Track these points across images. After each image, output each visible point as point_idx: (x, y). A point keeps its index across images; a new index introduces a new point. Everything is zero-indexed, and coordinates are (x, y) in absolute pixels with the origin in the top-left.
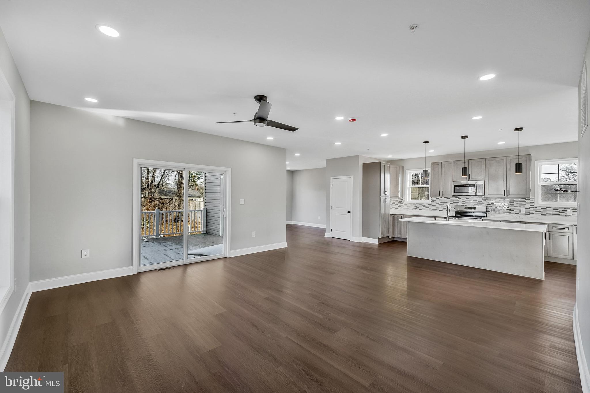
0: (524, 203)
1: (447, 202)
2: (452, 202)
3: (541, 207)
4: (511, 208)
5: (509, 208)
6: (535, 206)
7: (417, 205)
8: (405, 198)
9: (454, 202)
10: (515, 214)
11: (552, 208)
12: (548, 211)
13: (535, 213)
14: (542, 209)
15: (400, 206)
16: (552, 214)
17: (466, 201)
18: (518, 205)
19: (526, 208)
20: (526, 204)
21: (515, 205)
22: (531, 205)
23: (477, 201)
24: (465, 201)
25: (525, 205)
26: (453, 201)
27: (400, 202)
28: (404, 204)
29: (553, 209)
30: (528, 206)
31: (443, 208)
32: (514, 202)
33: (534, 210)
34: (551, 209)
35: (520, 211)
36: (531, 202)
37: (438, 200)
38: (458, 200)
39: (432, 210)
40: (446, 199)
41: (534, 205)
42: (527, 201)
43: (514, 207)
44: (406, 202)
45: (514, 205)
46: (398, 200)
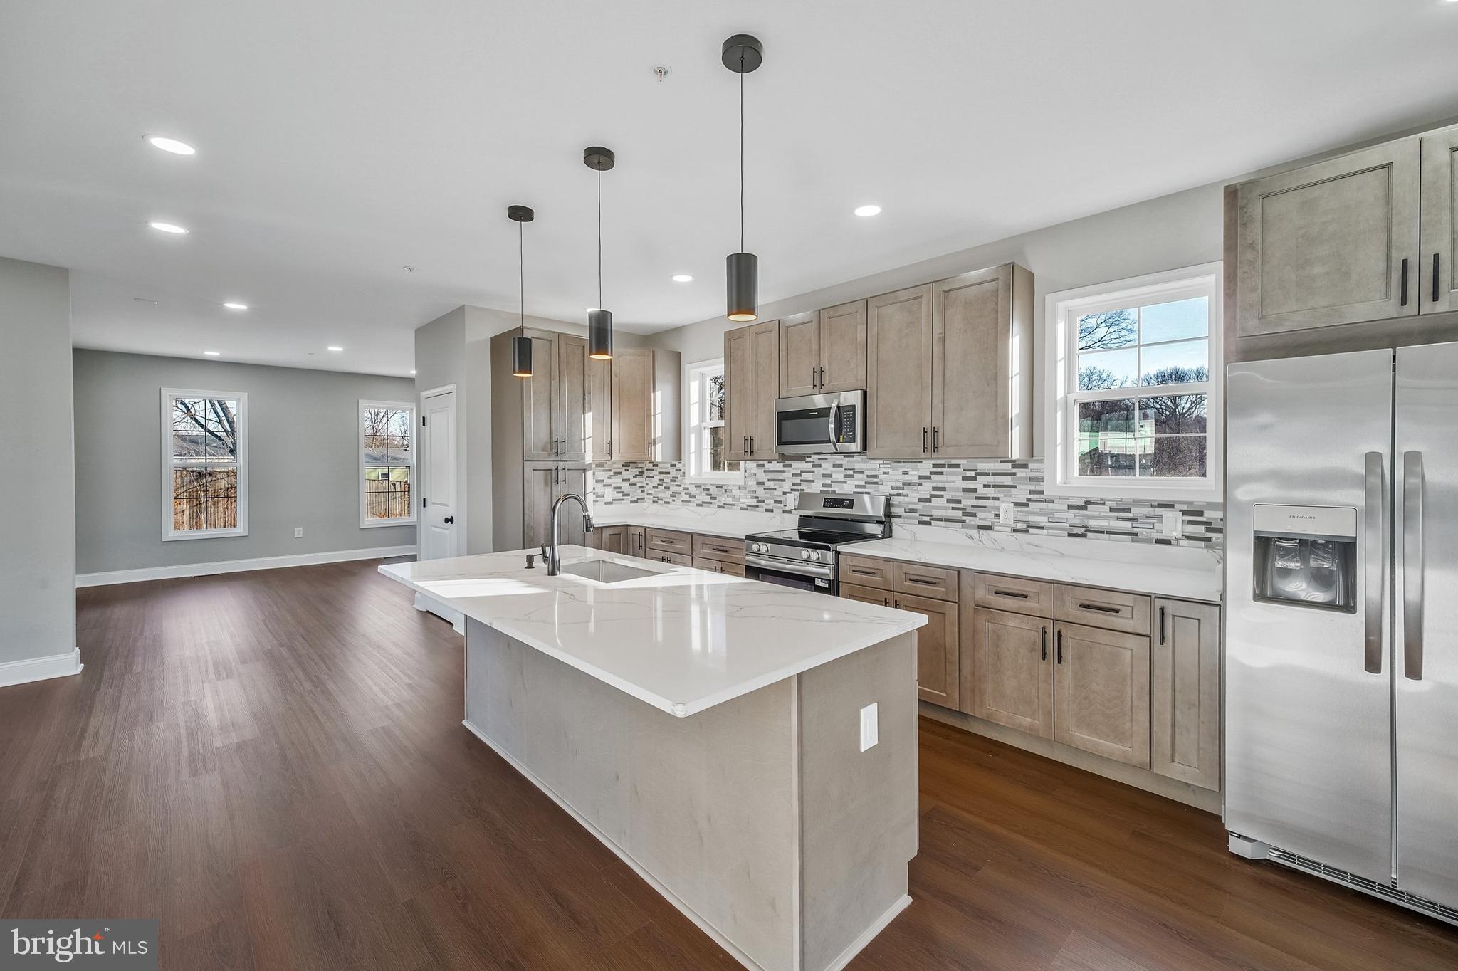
0: (1007, 480)
1: (784, 481)
2: (798, 480)
3: (1068, 498)
4: (968, 502)
5: (959, 502)
6: (1047, 494)
7: (713, 491)
8: (684, 466)
9: (801, 478)
10: (981, 527)
11: (1109, 504)
12: (1098, 518)
13: (1049, 528)
14: (1070, 507)
15: (674, 495)
16: (1108, 533)
17: (835, 477)
18: (990, 492)
19: (1016, 504)
20: (1015, 487)
21: (982, 491)
22: (1031, 492)
23: (864, 476)
24: (830, 476)
25: (1013, 490)
26: (800, 475)
27: (674, 479)
28: (682, 486)
29: (1112, 510)
30: (1021, 493)
31: (776, 502)
32: (974, 479)
33: (1042, 513)
34: (1104, 510)
35: (997, 516)
36: (1031, 479)
37: (762, 470)
38: (814, 472)
39: (747, 509)
40: (780, 467)
41: (1042, 493)
42: (1021, 473)
43: (977, 498)
44: (687, 481)
45: (975, 490)
46: (668, 473)
